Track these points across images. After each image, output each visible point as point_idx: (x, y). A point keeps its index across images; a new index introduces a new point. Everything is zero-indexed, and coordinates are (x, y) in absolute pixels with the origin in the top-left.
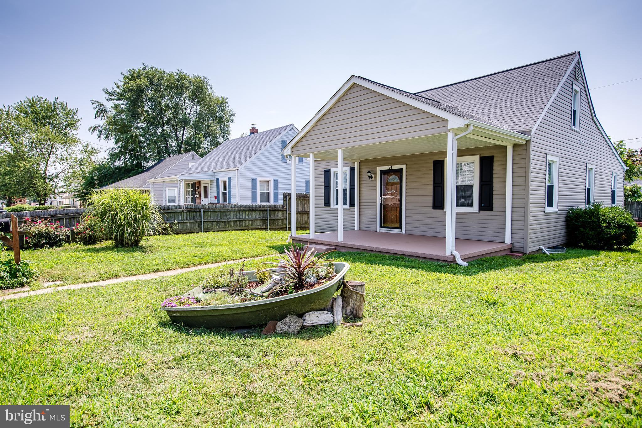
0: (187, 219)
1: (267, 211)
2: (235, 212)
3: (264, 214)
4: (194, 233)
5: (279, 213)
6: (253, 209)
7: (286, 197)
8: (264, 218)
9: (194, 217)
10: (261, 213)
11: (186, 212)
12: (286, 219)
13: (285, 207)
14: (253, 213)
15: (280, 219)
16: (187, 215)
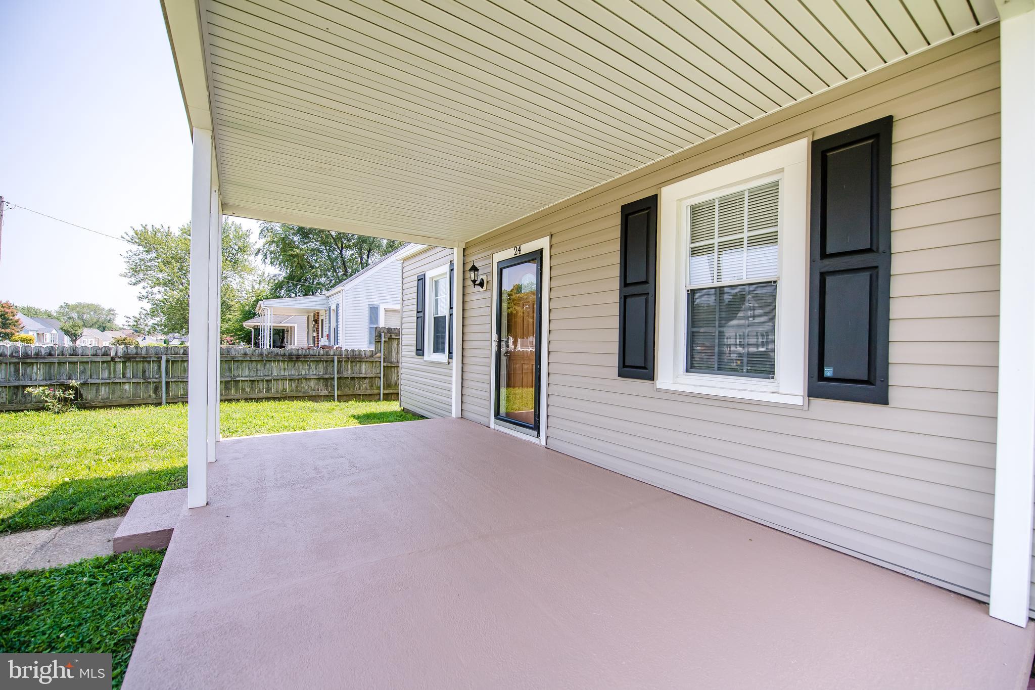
0: (124, 376)
1: (333, 361)
2: (254, 364)
3: (326, 368)
4: (139, 405)
5: (364, 367)
6: (297, 358)
7: (380, 336)
8: (327, 376)
9: (144, 372)
10: (321, 365)
11: (124, 362)
12: (380, 378)
13: (378, 355)
14: (299, 365)
15: (365, 378)
16: (125, 368)
